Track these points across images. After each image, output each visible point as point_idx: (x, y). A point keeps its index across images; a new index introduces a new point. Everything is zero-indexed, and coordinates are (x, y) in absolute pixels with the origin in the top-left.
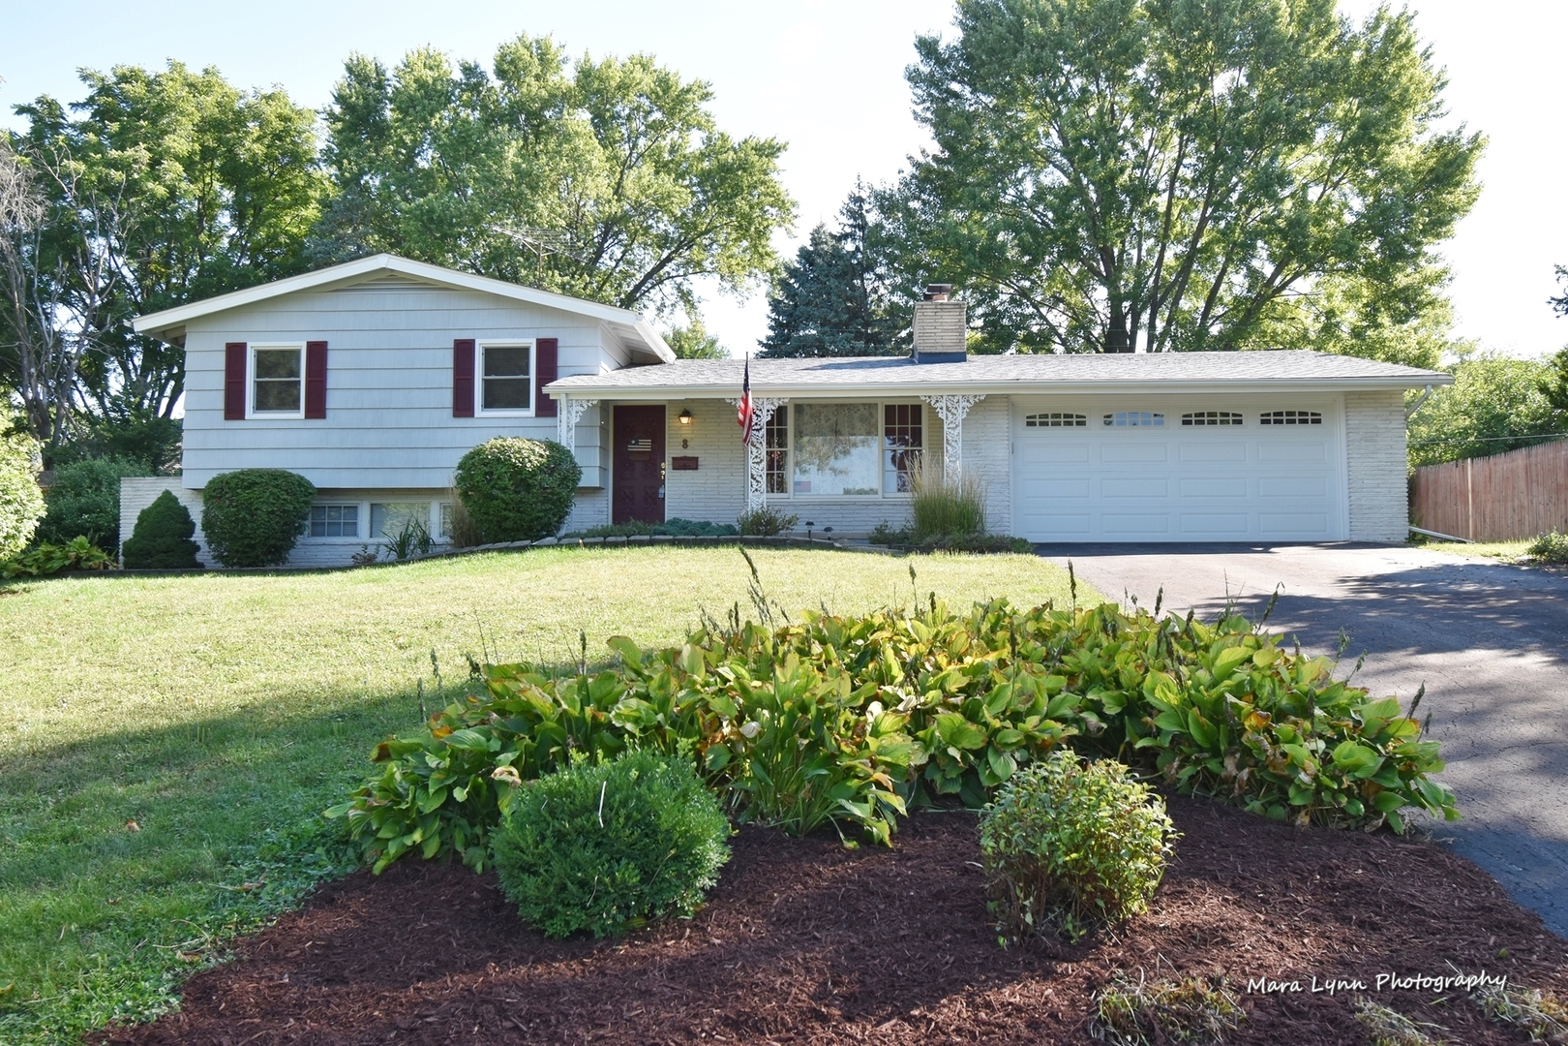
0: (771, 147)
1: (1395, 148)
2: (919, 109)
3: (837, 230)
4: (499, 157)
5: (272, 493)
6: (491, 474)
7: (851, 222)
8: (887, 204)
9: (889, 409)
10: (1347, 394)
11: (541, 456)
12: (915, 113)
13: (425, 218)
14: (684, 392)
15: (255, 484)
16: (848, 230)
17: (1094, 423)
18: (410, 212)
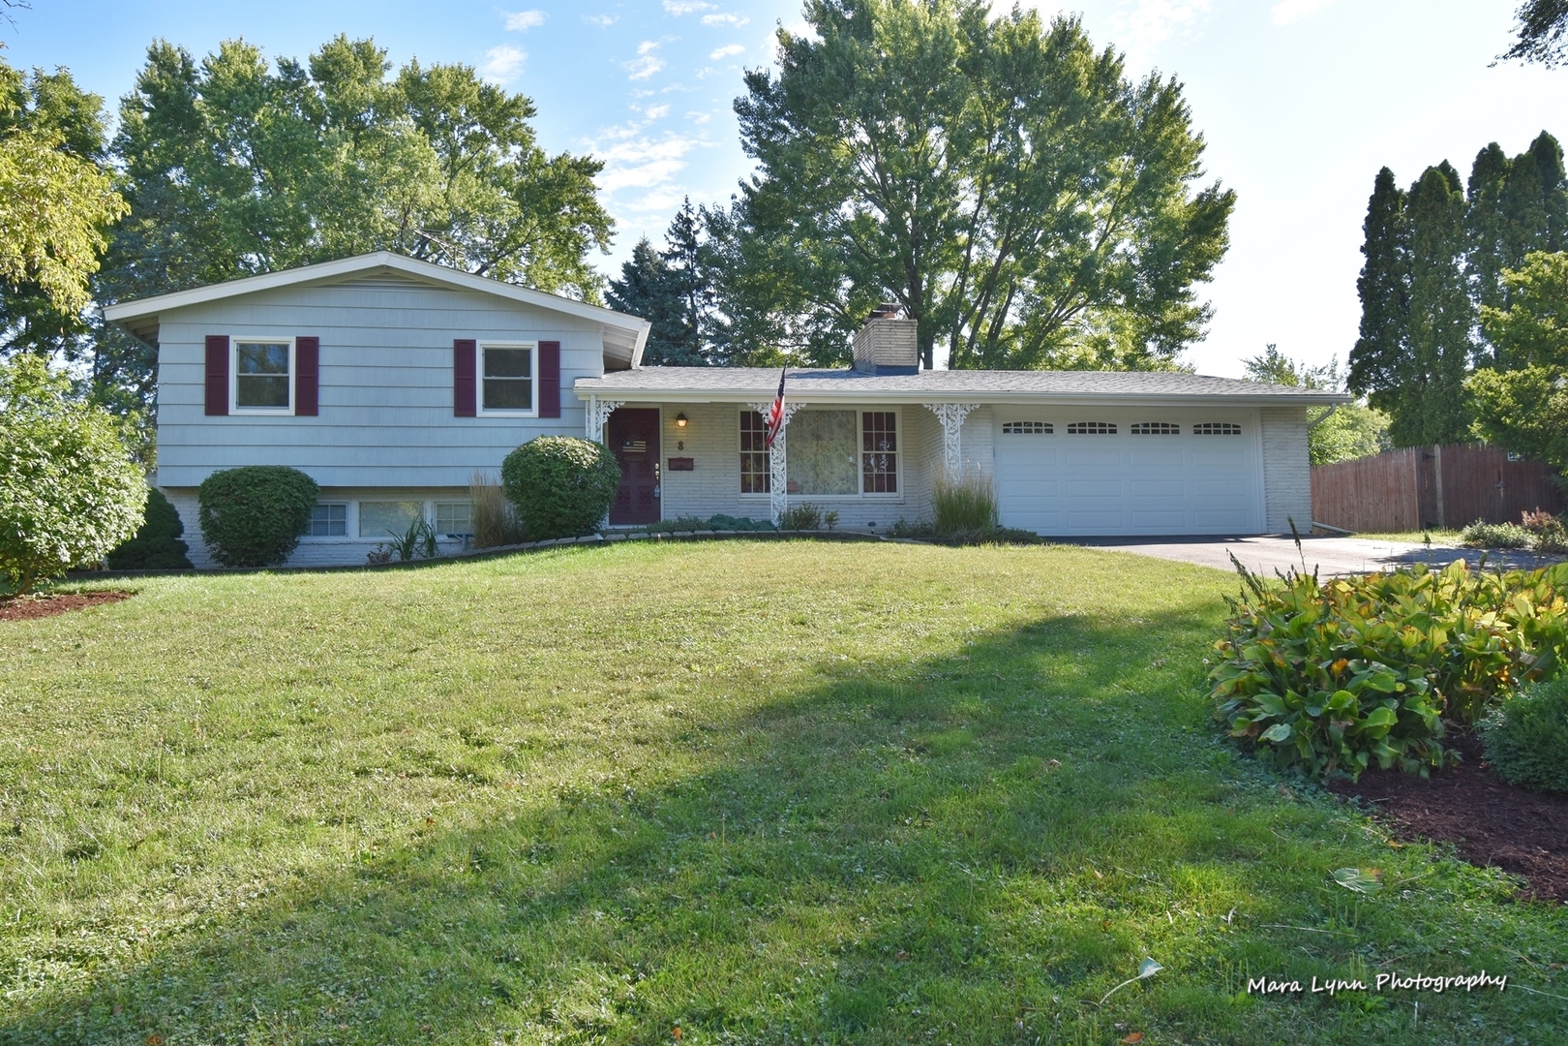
0: (587, 165)
1: (1171, 201)
2: (747, 140)
3: (665, 248)
4: (329, 158)
5: (284, 490)
6: (548, 472)
7: (681, 242)
8: (717, 226)
9: (867, 416)
10: (1263, 409)
11: (594, 454)
12: (743, 142)
13: (247, 215)
14: (710, 396)
15: (266, 481)
16: (677, 249)
17: (1060, 431)
18: (231, 208)
